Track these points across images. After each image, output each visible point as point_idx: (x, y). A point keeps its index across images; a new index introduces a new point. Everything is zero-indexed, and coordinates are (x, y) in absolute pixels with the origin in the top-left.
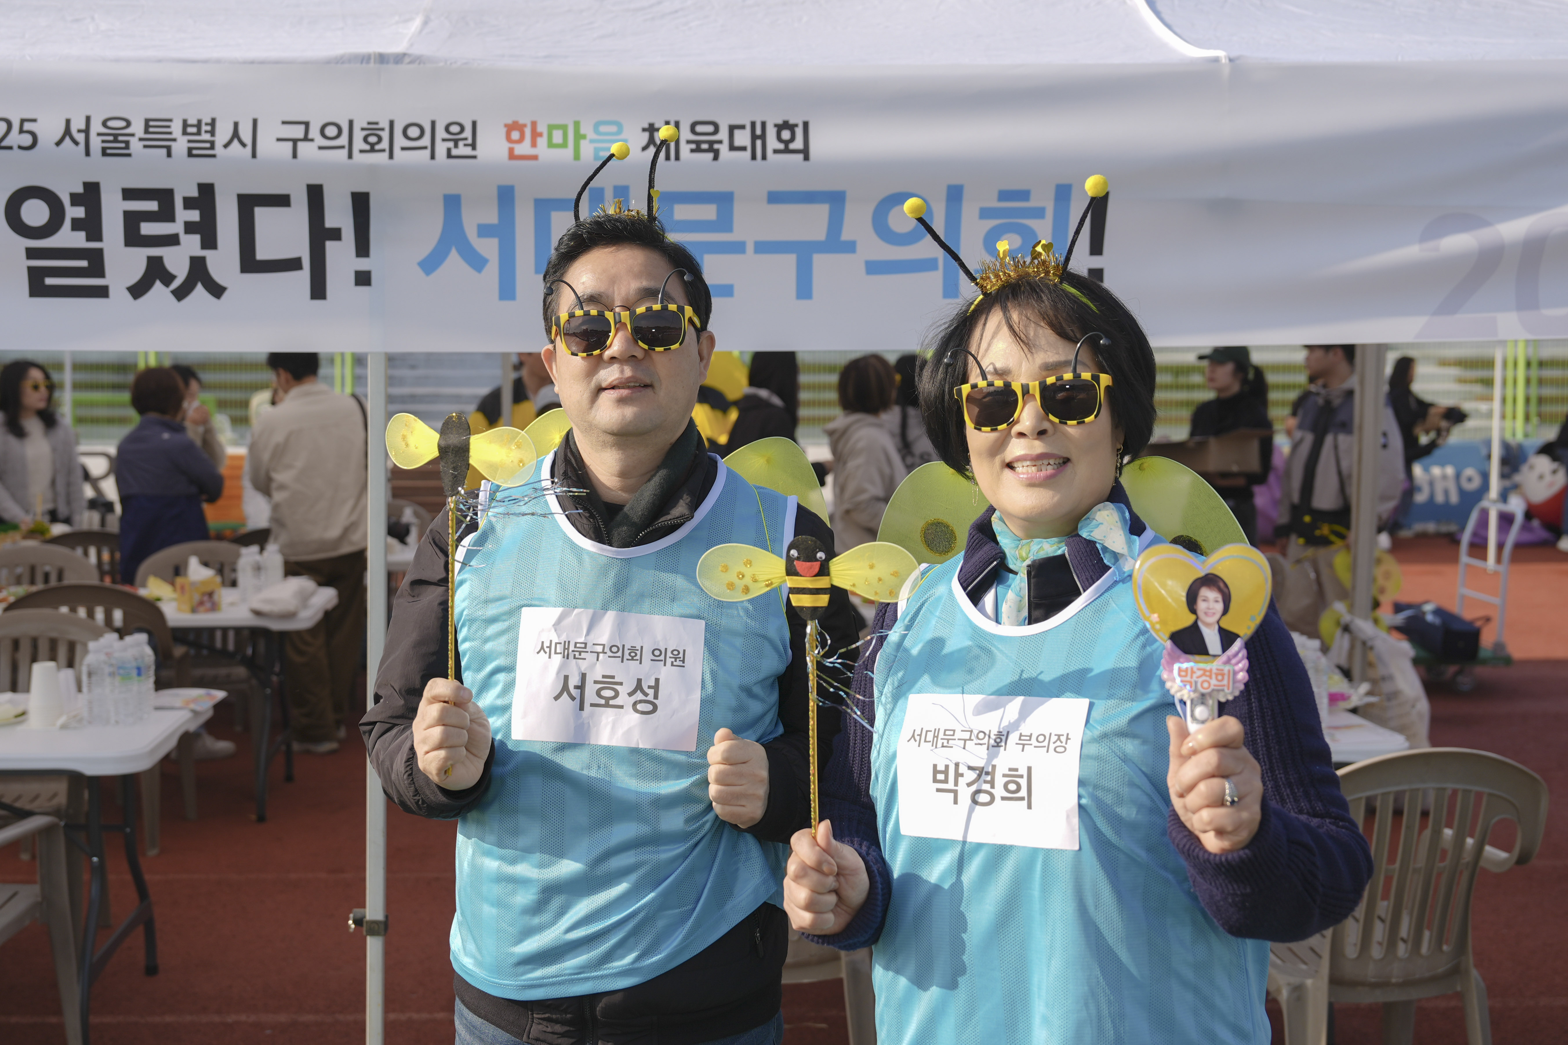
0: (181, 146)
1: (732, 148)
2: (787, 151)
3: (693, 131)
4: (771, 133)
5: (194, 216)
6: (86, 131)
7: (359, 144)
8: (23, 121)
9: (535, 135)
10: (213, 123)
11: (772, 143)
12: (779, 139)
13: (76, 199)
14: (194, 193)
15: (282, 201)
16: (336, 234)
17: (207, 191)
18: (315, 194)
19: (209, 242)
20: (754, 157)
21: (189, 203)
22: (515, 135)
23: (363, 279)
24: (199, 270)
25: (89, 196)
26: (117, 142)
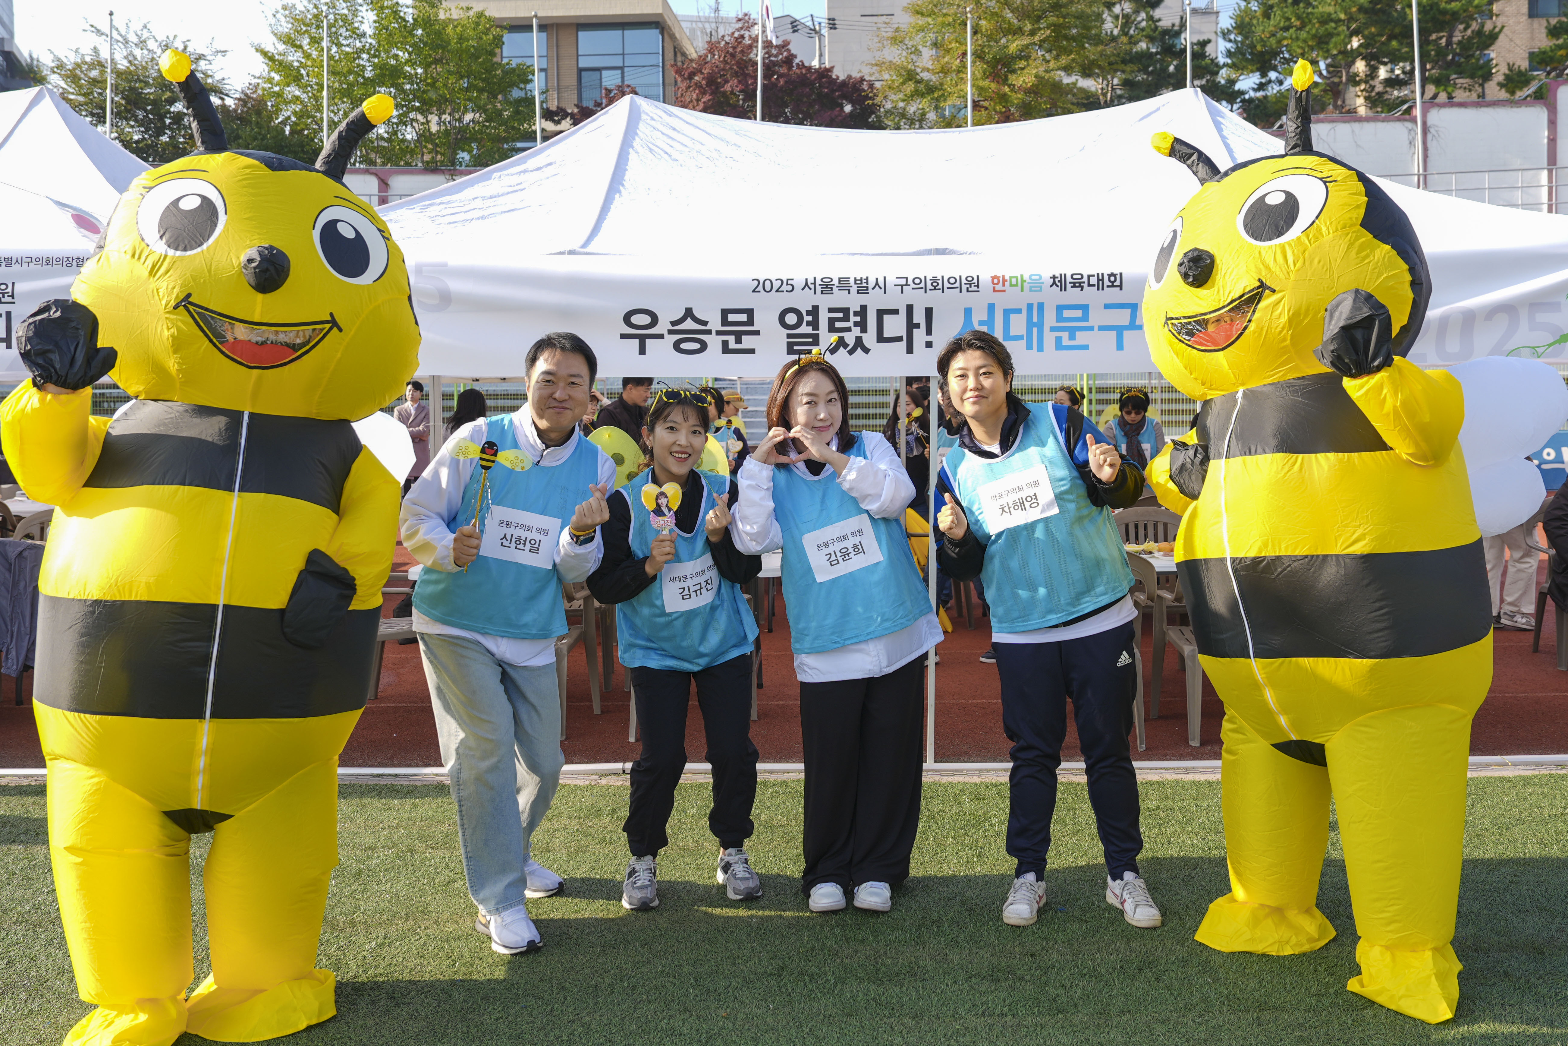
0: (854, 289)
1: (1089, 285)
2: (1113, 286)
3: (1072, 278)
4: (1106, 278)
5: (858, 319)
6: (814, 283)
7: (929, 287)
8: (788, 280)
9: (1004, 281)
10: (867, 279)
11: (1107, 283)
12: (1110, 281)
13: (808, 313)
14: (859, 309)
15: (896, 312)
16: (918, 326)
17: (864, 308)
18: (910, 309)
19: (864, 330)
20: (1098, 289)
21: (856, 314)
22: (995, 281)
23: (929, 345)
24: (859, 342)
25: (814, 311)
26: (827, 288)
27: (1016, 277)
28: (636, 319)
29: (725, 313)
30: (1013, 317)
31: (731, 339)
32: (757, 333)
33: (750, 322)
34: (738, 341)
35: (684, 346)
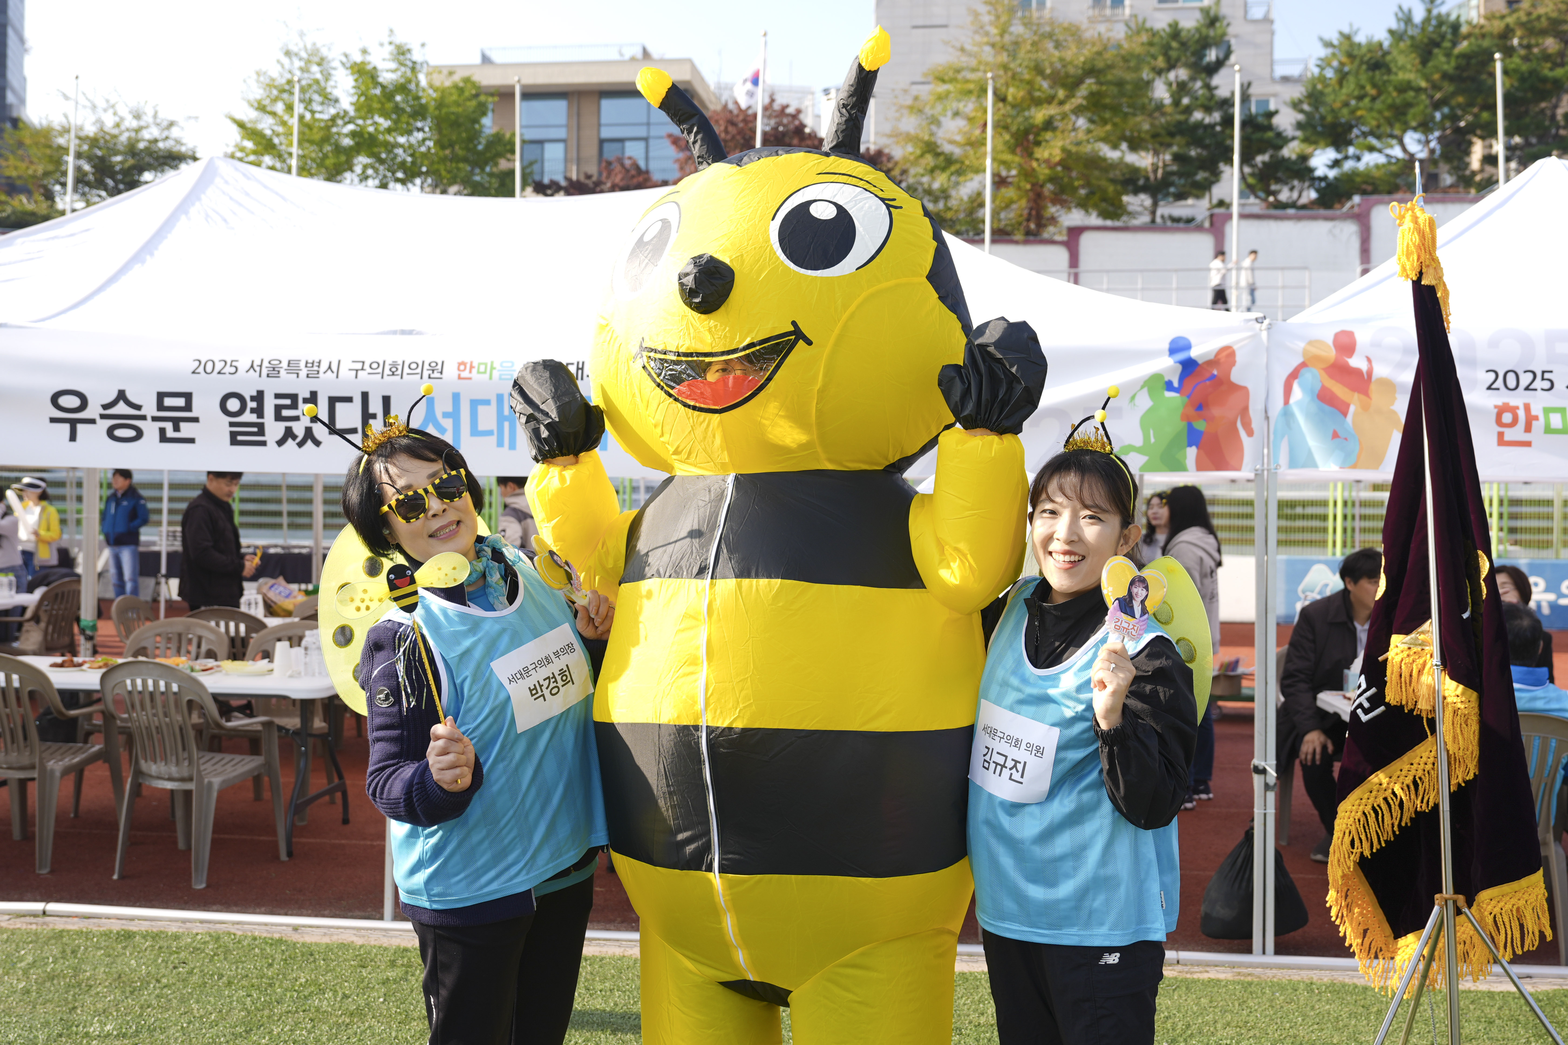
0: (303, 373)
6: (261, 366)
7: (387, 371)
8: (232, 361)
9: (472, 367)
10: (319, 362)
13: (253, 399)
14: (308, 396)
15: (349, 400)
16: (374, 416)
17: (314, 395)
18: (365, 396)
21: (305, 401)
22: (462, 367)
24: (309, 433)
25: (259, 397)
26: (274, 372)
27: (486, 364)
28: (64, 401)
29: (161, 396)
30: (481, 409)
31: (169, 426)
32: (196, 420)
33: (188, 407)
34: (177, 429)
35: (118, 433)
